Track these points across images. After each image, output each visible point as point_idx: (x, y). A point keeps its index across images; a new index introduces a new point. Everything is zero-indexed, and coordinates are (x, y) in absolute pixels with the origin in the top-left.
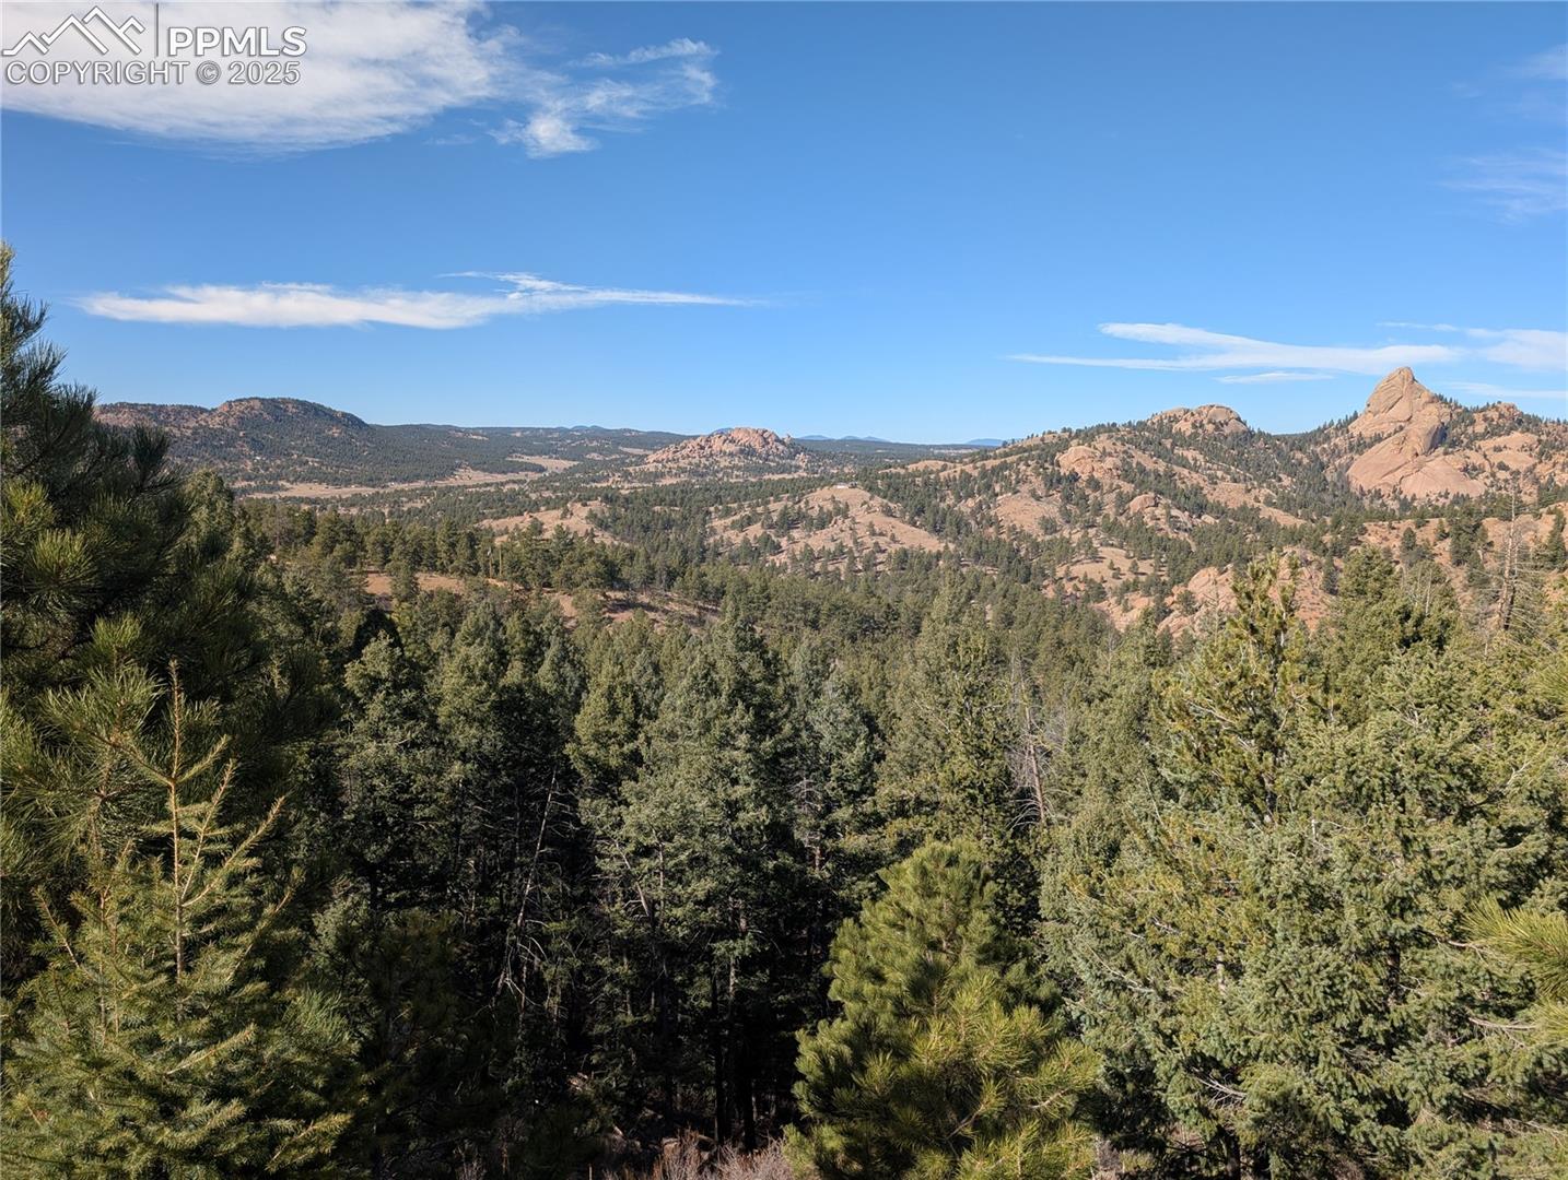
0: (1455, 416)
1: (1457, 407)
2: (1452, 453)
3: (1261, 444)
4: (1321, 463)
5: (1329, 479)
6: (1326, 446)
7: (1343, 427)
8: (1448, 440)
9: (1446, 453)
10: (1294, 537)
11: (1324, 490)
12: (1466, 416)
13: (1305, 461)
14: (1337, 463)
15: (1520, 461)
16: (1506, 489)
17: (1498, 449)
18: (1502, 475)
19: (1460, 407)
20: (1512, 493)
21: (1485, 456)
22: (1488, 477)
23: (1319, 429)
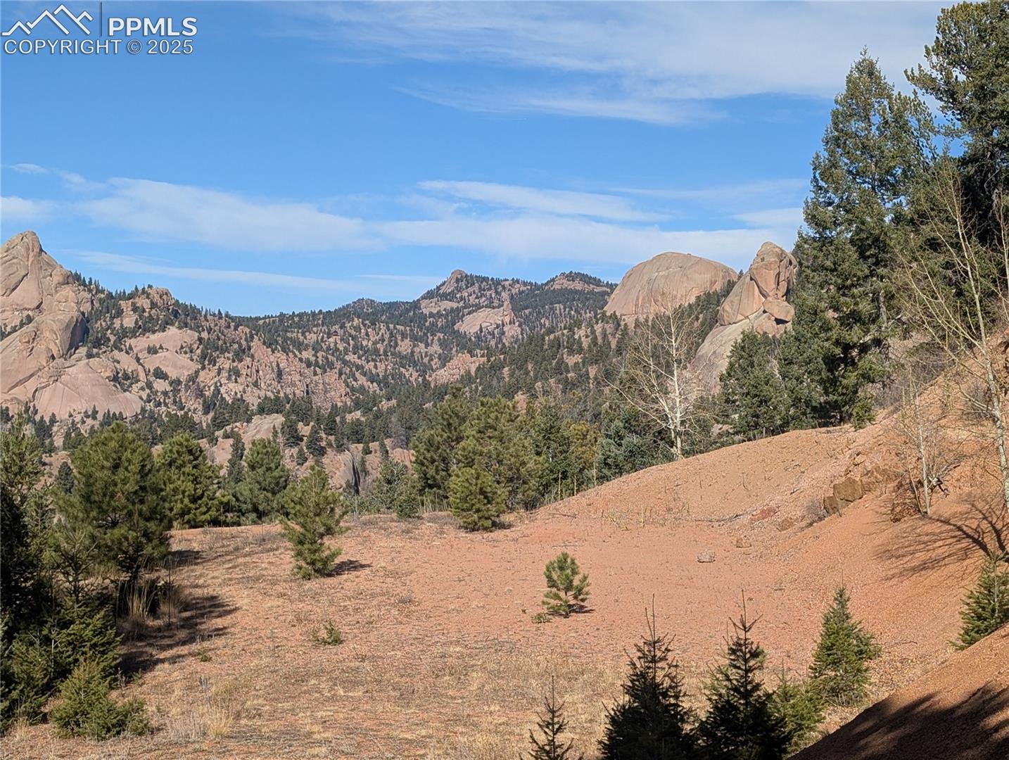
1: (99, 291)
2: (98, 355)
8: (91, 338)
9: (90, 356)
12: (110, 304)
15: (179, 366)
16: (166, 405)
17: (152, 351)
18: (160, 385)
19: (103, 291)
20: (173, 409)
21: (138, 360)
22: (142, 389)
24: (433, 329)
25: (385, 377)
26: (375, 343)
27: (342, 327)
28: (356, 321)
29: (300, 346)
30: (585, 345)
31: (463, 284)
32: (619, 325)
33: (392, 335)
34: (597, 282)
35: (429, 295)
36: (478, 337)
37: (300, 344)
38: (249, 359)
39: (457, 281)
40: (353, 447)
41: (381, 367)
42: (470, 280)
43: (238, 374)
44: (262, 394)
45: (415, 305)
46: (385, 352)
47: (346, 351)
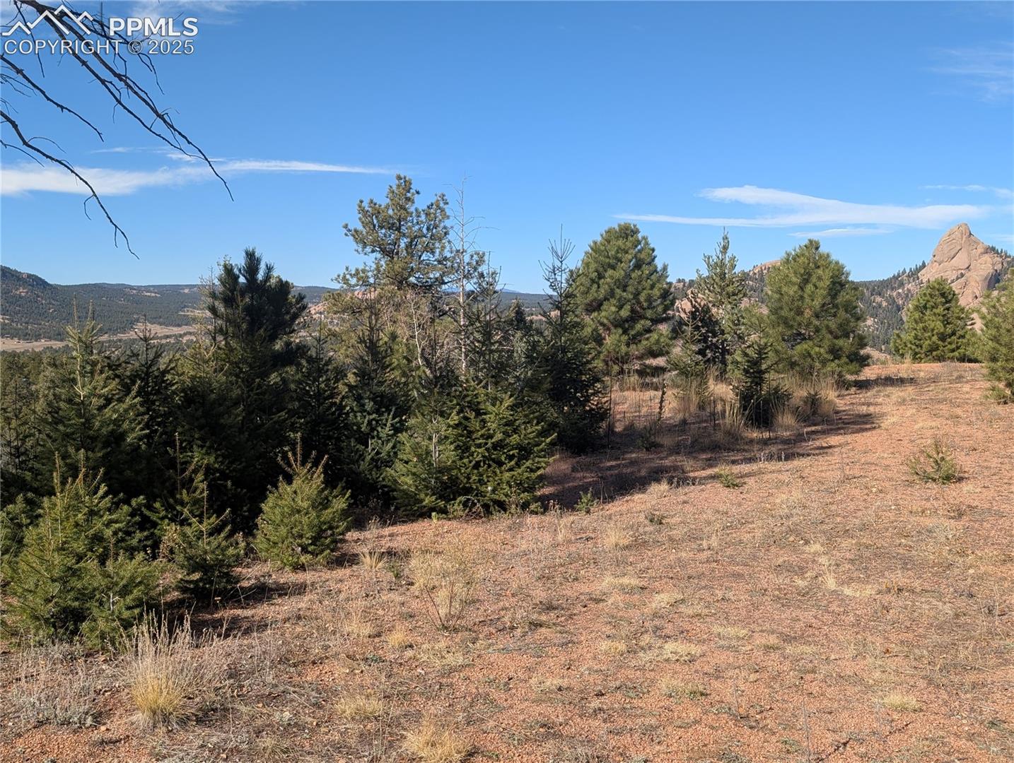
4: (898, 306)
6: (900, 291)
7: (914, 274)
13: (884, 304)
23: (894, 276)
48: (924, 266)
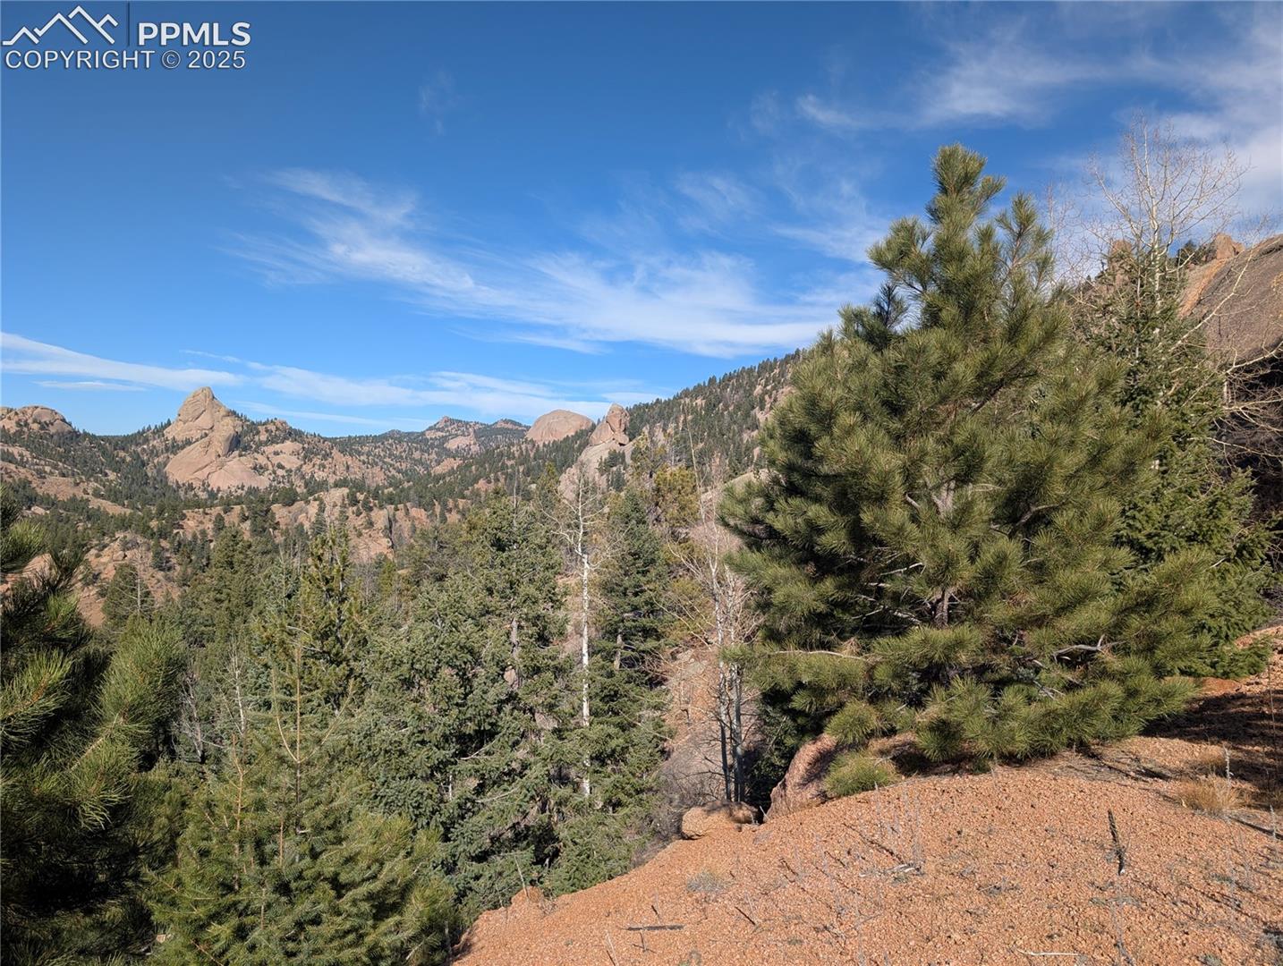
0: (245, 428)
1: (247, 420)
2: (245, 455)
3: (86, 443)
4: (142, 461)
5: (150, 474)
6: (145, 447)
7: (159, 431)
8: (241, 446)
9: (240, 456)
10: (124, 524)
11: (146, 483)
12: (253, 428)
13: (128, 459)
14: (156, 461)
15: (291, 462)
16: (283, 483)
17: (276, 453)
18: (280, 472)
19: (249, 421)
20: (288, 486)
21: (268, 458)
22: (270, 474)
23: (139, 432)
24: (432, 446)
25: (406, 471)
26: (401, 452)
27: (383, 444)
28: (390, 441)
29: (360, 453)
30: (516, 455)
31: (448, 423)
32: (534, 445)
33: (410, 449)
34: (520, 425)
35: (430, 429)
36: (457, 451)
37: (360, 452)
38: (330, 459)
39: (445, 421)
40: (388, 507)
41: (404, 465)
42: (452, 422)
43: (324, 467)
44: (338, 478)
45: (423, 434)
46: (406, 458)
47: (385, 456)
48: (169, 423)
